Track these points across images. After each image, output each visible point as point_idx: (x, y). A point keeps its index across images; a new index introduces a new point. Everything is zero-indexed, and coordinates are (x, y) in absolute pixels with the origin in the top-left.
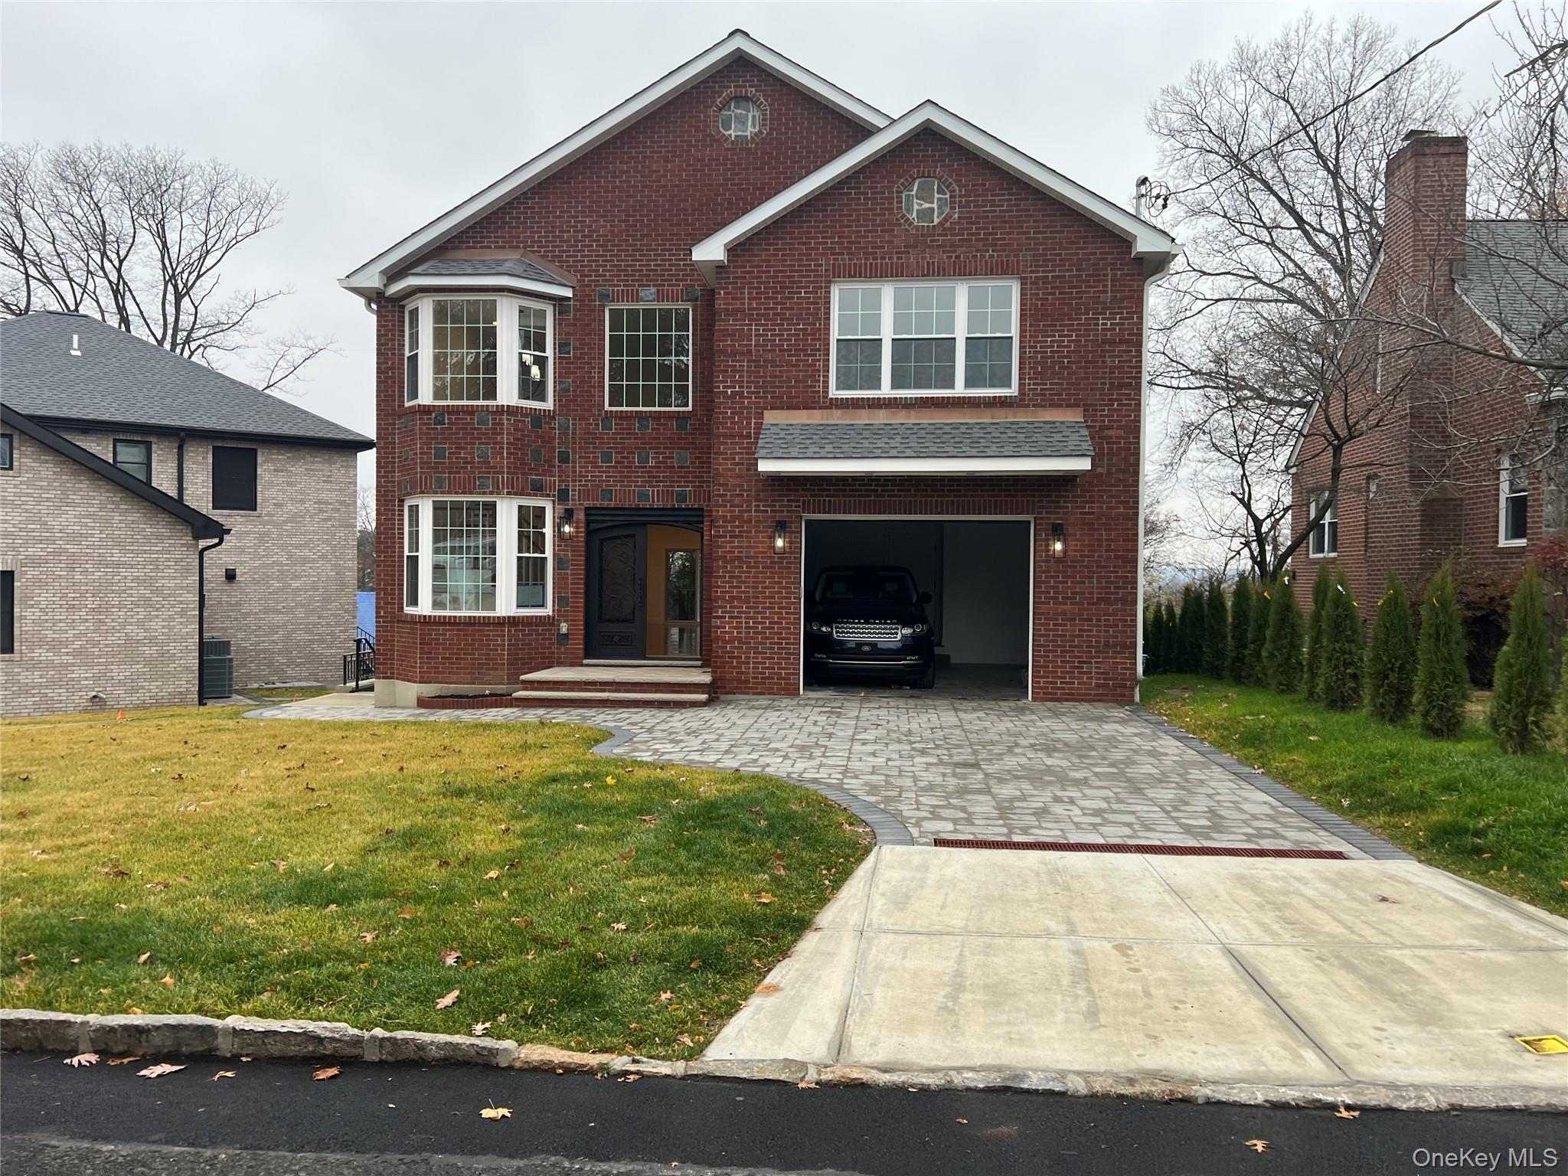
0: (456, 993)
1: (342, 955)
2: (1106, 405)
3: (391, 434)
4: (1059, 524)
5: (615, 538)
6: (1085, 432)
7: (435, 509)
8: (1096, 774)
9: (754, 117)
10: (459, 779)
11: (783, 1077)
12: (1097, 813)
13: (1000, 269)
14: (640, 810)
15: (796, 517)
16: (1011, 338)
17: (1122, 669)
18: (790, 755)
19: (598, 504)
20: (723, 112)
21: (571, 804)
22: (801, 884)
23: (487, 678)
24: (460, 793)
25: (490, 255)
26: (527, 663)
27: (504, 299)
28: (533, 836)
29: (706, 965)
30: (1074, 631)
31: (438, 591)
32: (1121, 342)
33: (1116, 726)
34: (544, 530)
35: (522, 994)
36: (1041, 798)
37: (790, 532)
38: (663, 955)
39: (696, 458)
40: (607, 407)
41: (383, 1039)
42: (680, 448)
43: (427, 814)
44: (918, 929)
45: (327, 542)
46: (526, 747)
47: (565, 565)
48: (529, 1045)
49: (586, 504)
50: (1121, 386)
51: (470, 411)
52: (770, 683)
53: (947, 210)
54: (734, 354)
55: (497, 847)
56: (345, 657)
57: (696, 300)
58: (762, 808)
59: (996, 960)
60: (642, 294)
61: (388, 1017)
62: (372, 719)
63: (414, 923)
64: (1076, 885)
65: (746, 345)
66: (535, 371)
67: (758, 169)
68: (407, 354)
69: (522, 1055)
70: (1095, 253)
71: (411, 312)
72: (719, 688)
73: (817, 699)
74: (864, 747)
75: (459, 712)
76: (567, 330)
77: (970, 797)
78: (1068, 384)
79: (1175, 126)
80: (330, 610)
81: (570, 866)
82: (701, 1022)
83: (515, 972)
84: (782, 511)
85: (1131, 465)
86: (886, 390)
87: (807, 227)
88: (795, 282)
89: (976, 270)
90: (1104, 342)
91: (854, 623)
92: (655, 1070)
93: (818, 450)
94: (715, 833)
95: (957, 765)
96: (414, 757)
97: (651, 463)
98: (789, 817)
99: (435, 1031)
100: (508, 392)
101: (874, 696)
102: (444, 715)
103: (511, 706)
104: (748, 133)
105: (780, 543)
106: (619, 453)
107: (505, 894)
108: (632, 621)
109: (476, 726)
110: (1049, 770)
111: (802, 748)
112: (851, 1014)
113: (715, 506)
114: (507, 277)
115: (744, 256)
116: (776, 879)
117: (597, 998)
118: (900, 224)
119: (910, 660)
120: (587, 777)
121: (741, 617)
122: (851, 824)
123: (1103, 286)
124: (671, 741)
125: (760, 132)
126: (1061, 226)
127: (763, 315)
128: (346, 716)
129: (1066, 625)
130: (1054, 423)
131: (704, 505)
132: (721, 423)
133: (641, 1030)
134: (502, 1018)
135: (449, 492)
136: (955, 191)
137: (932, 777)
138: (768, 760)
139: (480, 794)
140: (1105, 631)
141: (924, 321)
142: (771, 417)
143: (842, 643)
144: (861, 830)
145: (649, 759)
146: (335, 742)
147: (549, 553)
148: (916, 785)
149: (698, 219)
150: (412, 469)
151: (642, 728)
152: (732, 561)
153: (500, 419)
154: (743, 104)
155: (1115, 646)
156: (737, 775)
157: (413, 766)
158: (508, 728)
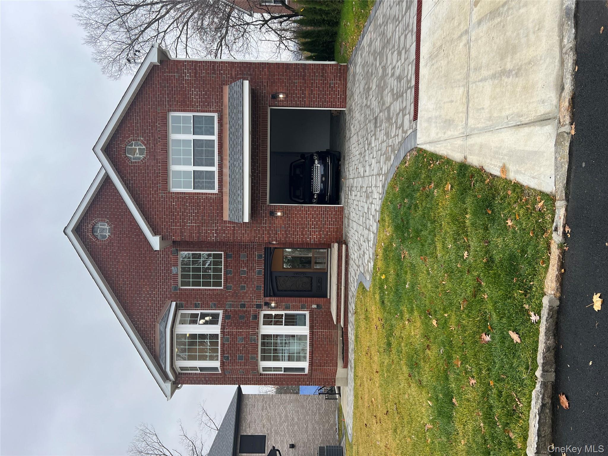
0: (511, 333)
1: (485, 395)
2: (222, 76)
3: (233, 379)
4: (272, 96)
5: (277, 285)
6: (233, 84)
7: (264, 360)
8: (380, 64)
9: (101, 225)
10: (382, 345)
11: (568, 144)
12: (399, 54)
13: (165, 119)
14: (399, 260)
15: (268, 207)
16: (193, 116)
17: (333, 70)
18: (371, 201)
19: (262, 292)
20: (99, 238)
21: (395, 292)
22: (439, 174)
23: (335, 339)
24: (389, 344)
25: (158, 337)
26: (329, 322)
27: (176, 330)
28: (413, 308)
29: (490, 206)
30: (317, 90)
31: (299, 359)
32: (196, 69)
33: (358, 67)
34: (274, 315)
35: (510, 298)
36: (392, 82)
37: (275, 210)
38: (484, 229)
39: (243, 250)
40: (222, 288)
41: (543, 370)
42: (239, 258)
43: (400, 359)
44: (465, 109)
45: (279, 406)
46: (367, 318)
47: (288, 306)
48: (545, 290)
49: (262, 297)
50: (214, 70)
51: (223, 345)
52: (338, 219)
53: (140, 142)
54: (199, 233)
55: (418, 324)
56: (326, 399)
57: (177, 250)
58: (398, 204)
59: (484, 62)
60: (175, 273)
61: (527, 368)
62: (353, 387)
63: (464, 359)
64: (438, 44)
65: (196, 228)
66: (207, 318)
67: (122, 224)
68: (199, 372)
69: (553, 292)
70: (158, 80)
71: (182, 370)
72: (340, 240)
73: (345, 198)
74: (367, 171)
75: (350, 350)
76: (189, 304)
77: (391, 114)
78: (213, 92)
79: (117, 69)
80: (306, 406)
81: (429, 286)
82: (527, 201)
83: (496, 303)
84: (266, 213)
85: (247, 66)
86: (215, 169)
87: (146, 201)
88: (169, 207)
89: (165, 130)
90: (196, 77)
91: (313, 184)
92: (562, 217)
93: (240, 197)
94: (411, 222)
95: (376, 127)
96: (371, 367)
97: (245, 269)
98: (403, 190)
99: (537, 341)
100: (216, 329)
101: (343, 175)
102: (351, 356)
103: (347, 328)
104: (108, 228)
105: (279, 214)
106: (241, 283)
107: (446, 315)
108: (312, 278)
109: (356, 341)
110: (378, 86)
111: (367, 197)
112: (521, 122)
113: (263, 241)
114: (167, 329)
115: (158, 228)
116: (437, 186)
117: (512, 258)
118: (145, 162)
119: (329, 161)
120: (381, 288)
121: (310, 231)
122: (406, 163)
123: (172, 77)
124: (364, 255)
125: (107, 222)
126: (147, 94)
127: (183, 220)
128: (351, 398)
129: (314, 93)
130: (229, 98)
131: (263, 247)
132: (228, 239)
133: (534, 230)
134: (526, 306)
135: (257, 354)
136: (131, 139)
137: (381, 136)
138: (373, 210)
139: (390, 334)
140: (317, 77)
141: (186, 152)
142: (226, 218)
143: (321, 190)
144: (409, 157)
145: (372, 264)
146: (363, 402)
147: (283, 312)
148: (386, 141)
149: (144, 249)
150: (247, 370)
151: (357, 270)
152: (286, 234)
153: (226, 332)
154: (95, 229)
155: (323, 73)
156: (382, 221)
157: (375, 367)
158: (358, 327)
